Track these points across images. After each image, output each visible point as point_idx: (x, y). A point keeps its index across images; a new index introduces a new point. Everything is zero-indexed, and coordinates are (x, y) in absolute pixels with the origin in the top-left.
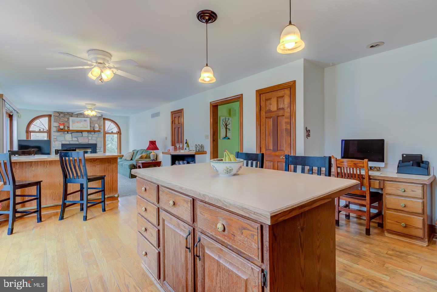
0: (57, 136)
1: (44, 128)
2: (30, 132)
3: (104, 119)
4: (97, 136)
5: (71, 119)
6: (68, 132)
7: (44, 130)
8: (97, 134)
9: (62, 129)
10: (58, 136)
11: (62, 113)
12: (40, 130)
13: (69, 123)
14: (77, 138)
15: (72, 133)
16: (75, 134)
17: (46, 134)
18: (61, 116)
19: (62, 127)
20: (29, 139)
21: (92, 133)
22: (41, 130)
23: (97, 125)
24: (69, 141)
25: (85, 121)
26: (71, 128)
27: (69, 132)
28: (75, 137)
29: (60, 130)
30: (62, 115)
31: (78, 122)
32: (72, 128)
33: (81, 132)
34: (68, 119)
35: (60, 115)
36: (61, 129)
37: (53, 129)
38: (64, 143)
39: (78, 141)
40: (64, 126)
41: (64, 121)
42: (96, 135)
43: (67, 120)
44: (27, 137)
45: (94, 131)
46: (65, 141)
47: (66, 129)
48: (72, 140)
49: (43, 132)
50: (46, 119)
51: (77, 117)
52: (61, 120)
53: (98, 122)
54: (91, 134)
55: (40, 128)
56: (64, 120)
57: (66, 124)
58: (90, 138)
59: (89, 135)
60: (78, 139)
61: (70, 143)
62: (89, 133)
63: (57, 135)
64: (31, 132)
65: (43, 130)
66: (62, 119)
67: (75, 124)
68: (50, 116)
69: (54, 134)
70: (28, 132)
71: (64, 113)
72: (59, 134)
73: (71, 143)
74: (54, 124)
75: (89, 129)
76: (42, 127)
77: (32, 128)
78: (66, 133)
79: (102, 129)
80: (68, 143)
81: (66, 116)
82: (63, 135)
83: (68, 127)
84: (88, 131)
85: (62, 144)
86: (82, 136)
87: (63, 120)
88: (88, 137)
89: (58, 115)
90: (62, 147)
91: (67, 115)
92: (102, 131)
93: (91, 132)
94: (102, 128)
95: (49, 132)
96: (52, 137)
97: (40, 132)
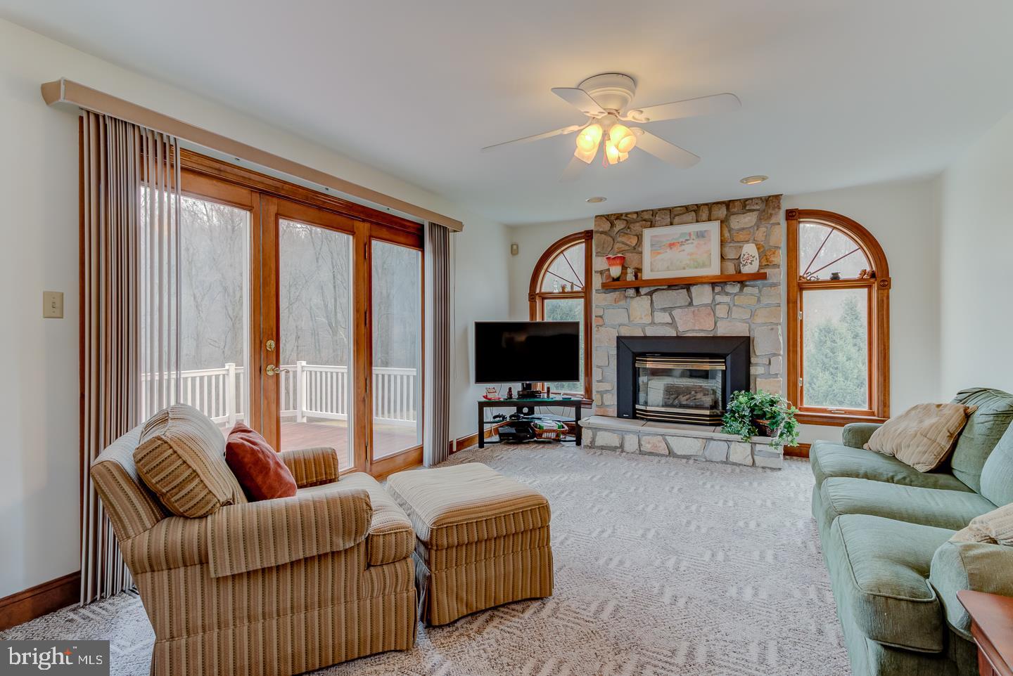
0: (604, 309)
1: (576, 282)
2: (543, 299)
3: (794, 216)
4: (753, 300)
5: (648, 234)
6: (637, 290)
7: (576, 289)
8: (756, 290)
9: (618, 279)
10: (609, 307)
11: (619, 217)
12: (563, 288)
13: (641, 253)
14: (671, 315)
15: (650, 294)
16: (663, 298)
17: (583, 299)
18: (616, 229)
19: (616, 271)
20: (538, 320)
21: (729, 289)
22: (566, 290)
23: (750, 250)
24: (643, 327)
25: (701, 235)
26: (647, 275)
27: (643, 291)
28: (664, 310)
29: (613, 285)
30: (620, 225)
31: (671, 245)
32: (652, 271)
33: (686, 285)
34: (639, 237)
35: (612, 225)
36: (614, 280)
37: (597, 282)
38: (626, 332)
39: (673, 324)
40: (624, 268)
41: (627, 248)
42: (747, 294)
43: (634, 241)
44: (533, 314)
45: (742, 281)
46: (630, 324)
47: (630, 277)
48: (653, 323)
49: (572, 295)
50: (581, 247)
51: (671, 224)
52: (617, 246)
53: (760, 234)
54: (727, 294)
55: (565, 282)
56: (627, 245)
57: (632, 261)
58: (721, 311)
59: (719, 298)
60: (673, 318)
61: (644, 332)
62: (718, 289)
63: (603, 304)
64: (544, 297)
65: (572, 287)
66: (620, 239)
67: (659, 256)
68: (588, 236)
69: (598, 300)
70: (535, 296)
71: (627, 214)
72: (611, 297)
73: (651, 332)
74: (599, 263)
75: (714, 270)
76: (570, 276)
77: (549, 283)
78: (631, 292)
79: (777, 266)
80: (639, 333)
81: (631, 226)
82: (623, 303)
83: (638, 271)
84: (714, 283)
85: (617, 337)
86: (691, 304)
87: (623, 243)
88: (713, 306)
89: (607, 226)
90: (618, 348)
91: (635, 222)
92: (779, 275)
93: (725, 283)
94: (781, 257)
95: (586, 293)
96: (595, 311)
97: (564, 295)
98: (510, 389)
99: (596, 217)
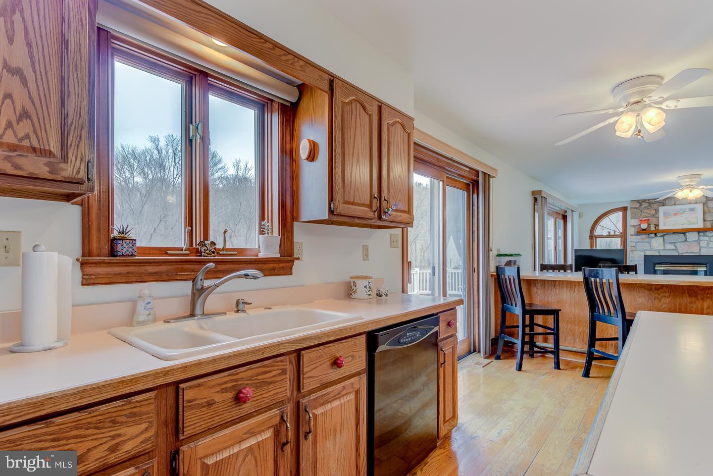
0: (636, 243)
1: (617, 230)
2: (596, 238)
5: (662, 209)
6: (656, 234)
7: (616, 233)
9: (645, 230)
10: (638, 242)
11: (644, 201)
12: (609, 233)
13: (658, 217)
15: (663, 236)
16: (670, 238)
17: (620, 238)
18: (643, 207)
19: (644, 226)
20: (594, 248)
21: (708, 234)
22: (611, 234)
24: (659, 251)
25: (692, 210)
26: (661, 227)
27: (658, 235)
28: (671, 243)
29: (641, 232)
30: (645, 205)
31: (675, 214)
32: (664, 226)
33: (684, 232)
34: (657, 211)
35: (641, 205)
36: (643, 230)
37: (631, 231)
38: (648, 253)
39: (676, 250)
40: (649, 225)
41: (649, 215)
43: (653, 212)
44: (591, 245)
46: (651, 250)
47: (653, 228)
48: (664, 249)
49: (615, 236)
50: (620, 214)
51: (675, 205)
52: (643, 215)
54: (707, 236)
55: (609, 231)
56: (649, 214)
57: (653, 221)
58: (703, 244)
59: (702, 238)
60: (675, 247)
61: (659, 253)
62: (701, 234)
63: (635, 240)
64: (596, 237)
65: (615, 233)
66: (644, 211)
67: (668, 219)
68: (625, 209)
69: (632, 239)
70: (592, 237)
71: (649, 200)
72: (640, 237)
73: (662, 253)
74: (632, 222)
75: (700, 225)
76: (613, 228)
77: (598, 231)
78: (653, 235)
80: (657, 254)
81: (652, 205)
82: (647, 240)
83: (656, 225)
84: (699, 231)
85: (644, 256)
86: (686, 240)
87: (647, 213)
88: (699, 241)
89: (638, 205)
90: (645, 261)
91: (653, 203)
93: (706, 231)
95: (624, 236)
96: (629, 245)
97: (609, 236)
99: (631, 201)
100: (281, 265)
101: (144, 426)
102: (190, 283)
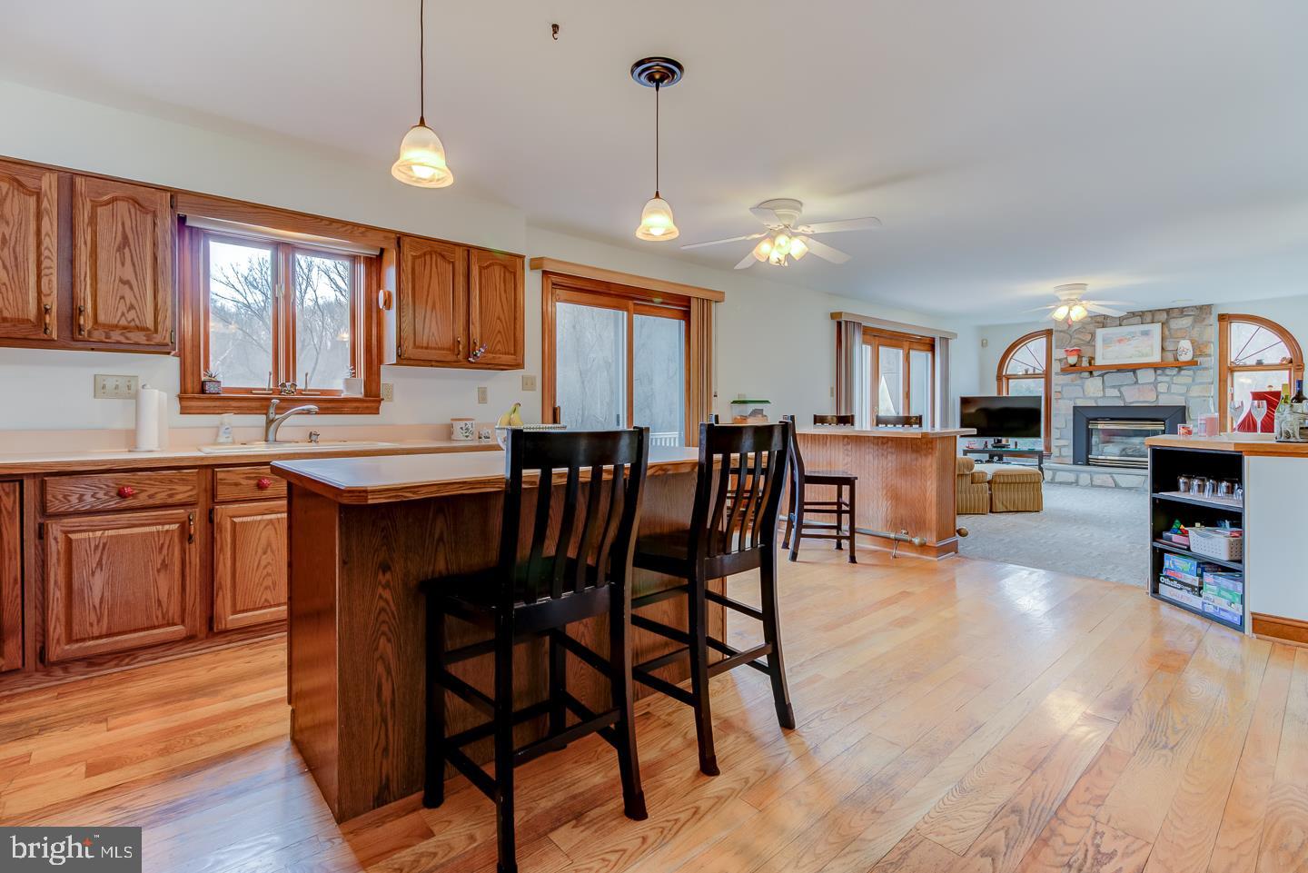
0: (1063, 386)
1: (1037, 366)
2: (1008, 379)
3: (1223, 318)
4: (1189, 380)
5: (1101, 332)
6: (1091, 373)
7: (1037, 371)
8: (1191, 373)
9: (1074, 365)
10: (1067, 385)
12: (1027, 371)
13: (1095, 346)
14: (1119, 391)
15: (1102, 375)
16: (1112, 378)
17: (1042, 379)
18: (1073, 329)
19: (1073, 360)
20: (1004, 395)
21: (1168, 372)
22: (1029, 372)
23: (1185, 344)
24: (1096, 399)
25: (1146, 333)
26: (1099, 362)
27: (1095, 373)
28: (1114, 387)
29: (1072, 369)
30: (1076, 326)
31: (1120, 341)
32: (1103, 358)
33: (1133, 369)
34: (1094, 336)
35: (1070, 326)
36: (1071, 366)
37: (1056, 367)
38: (1080, 403)
39: (1121, 397)
40: (1080, 357)
41: (1082, 343)
42: (1183, 376)
43: (1088, 338)
44: (1000, 390)
45: (1180, 367)
46: (1084, 397)
47: (1085, 363)
48: (1104, 396)
49: (1034, 376)
50: (1042, 341)
51: (1120, 325)
52: (1073, 341)
53: (1195, 333)
54: (1167, 375)
55: (1028, 367)
56: (1082, 340)
57: (1087, 352)
58: (1162, 388)
59: (1160, 378)
60: (1121, 392)
61: (1096, 402)
62: (1159, 372)
63: (1062, 382)
64: (1008, 378)
65: (1034, 370)
66: (1076, 336)
67: (1110, 348)
68: (1048, 333)
69: (1057, 380)
70: (1001, 377)
72: (1068, 378)
73: (1101, 404)
74: (1058, 353)
75: (1156, 358)
76: (1032, 362)
77: (1013, 367)
78: (1086, 374)
79: (1210, 356)
80: (1093, 404)
81: (1087, 326)
82: (1079, 382)
83: (1091, 360)
84: (1155, 367)
85: (1074, 407)
86: (1136, 382)
87: (1080, 338)
88: (1155, 384)
89: (1065, 327)
90: (1074, 415)
91: (1090, 323)
92: (1212, 361)
93: (1165, 368)
94: (1213, 350)
95: (1047, 375)
96: (1054, 388)
97: (1027, 376)
98: (986, 442)
100: (365, 405)
101: (189, 488)
102: (264, 416)
